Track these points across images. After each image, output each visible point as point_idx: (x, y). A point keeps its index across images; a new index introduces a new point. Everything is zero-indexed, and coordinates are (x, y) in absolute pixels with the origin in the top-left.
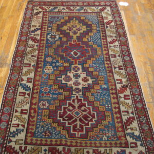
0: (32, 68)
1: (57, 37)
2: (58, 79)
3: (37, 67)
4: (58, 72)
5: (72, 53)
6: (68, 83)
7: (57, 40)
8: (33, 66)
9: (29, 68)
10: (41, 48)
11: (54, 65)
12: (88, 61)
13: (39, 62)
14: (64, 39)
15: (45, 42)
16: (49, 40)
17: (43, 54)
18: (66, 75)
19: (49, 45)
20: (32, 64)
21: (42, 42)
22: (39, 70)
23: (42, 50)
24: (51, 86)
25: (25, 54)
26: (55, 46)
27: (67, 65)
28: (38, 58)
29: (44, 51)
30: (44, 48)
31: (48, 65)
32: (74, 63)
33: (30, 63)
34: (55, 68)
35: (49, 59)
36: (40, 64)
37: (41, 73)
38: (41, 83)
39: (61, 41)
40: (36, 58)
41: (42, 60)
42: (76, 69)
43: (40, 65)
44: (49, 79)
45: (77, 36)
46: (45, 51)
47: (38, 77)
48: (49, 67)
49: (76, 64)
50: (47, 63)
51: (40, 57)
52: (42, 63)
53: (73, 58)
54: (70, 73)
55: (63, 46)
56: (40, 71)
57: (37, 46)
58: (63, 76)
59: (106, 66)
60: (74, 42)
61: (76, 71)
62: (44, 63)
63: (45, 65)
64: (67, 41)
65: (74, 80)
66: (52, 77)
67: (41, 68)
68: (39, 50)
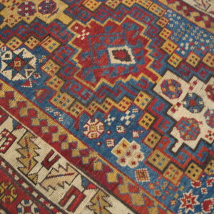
0: (90, 193)
1: (27, 55)
2: (175, 150)
3: (97, 178)
4: (152, 137)
5: (114, 61)
6: (202, 135)
7: (39, 65)
8: (87, 185)
9: (86, 202)
10: (35, 122)
11: (121, 130)
12: (163, 47)
13: (86, 160)
14: (51, 45)
15: (18, 97)
16: (20, 82)
17: (61, 130)
18: (175, 123)
19: (39, 93)
20: (78, 183)
21: (13, 104)
22: (112, 178)
23: (44, 123)
24: (184, 181)
25: (22, 180)
26: (55, 82)
27: (143, 100)
28: (67, 154)
29: (51, 123)
30: (41, 115)
31: (110, 143)
32: (150, 80)
33: (67, 187)
34: (135, 134)
35: (94, 129)
36: (92, 160)
37: (127, 181)
38: (159, 199)
39: (50, 56)
40: (63, 161)
41: (81, 146)
42: (172, 89)
43: (98, 166)
44: (162, 173)
45: (66, 12)
46: (55, 118)
47: (133, 195)
48: (119, 146)
49: (155, 78)
50: (103, 142)
51: (65, 146)
52: (94, 154)
53: (134, 70)
54: (174, 111)
55: (73, 65)
56: (120, 178)
57: (16, 127)
58: (175, 133)
59: (202, 24)
60: (79, 31)
61: (179, 94)
62: (98, 149)
63: (107, 154)
64: (63, 43)
65: (199, 117)
66: (161, 161)
67: (107, 169)
68: (38, 131)
